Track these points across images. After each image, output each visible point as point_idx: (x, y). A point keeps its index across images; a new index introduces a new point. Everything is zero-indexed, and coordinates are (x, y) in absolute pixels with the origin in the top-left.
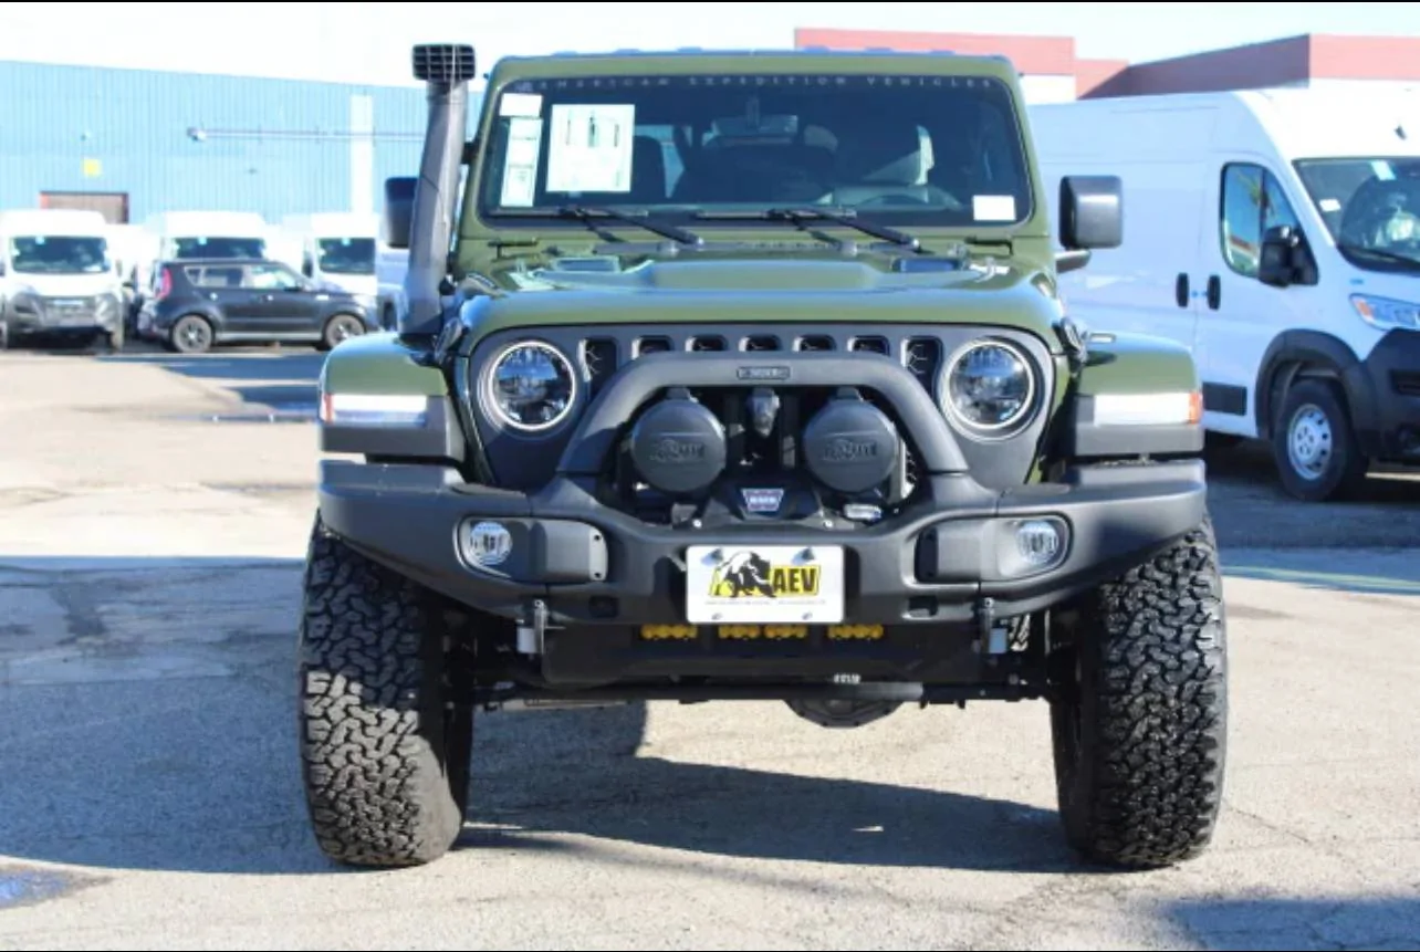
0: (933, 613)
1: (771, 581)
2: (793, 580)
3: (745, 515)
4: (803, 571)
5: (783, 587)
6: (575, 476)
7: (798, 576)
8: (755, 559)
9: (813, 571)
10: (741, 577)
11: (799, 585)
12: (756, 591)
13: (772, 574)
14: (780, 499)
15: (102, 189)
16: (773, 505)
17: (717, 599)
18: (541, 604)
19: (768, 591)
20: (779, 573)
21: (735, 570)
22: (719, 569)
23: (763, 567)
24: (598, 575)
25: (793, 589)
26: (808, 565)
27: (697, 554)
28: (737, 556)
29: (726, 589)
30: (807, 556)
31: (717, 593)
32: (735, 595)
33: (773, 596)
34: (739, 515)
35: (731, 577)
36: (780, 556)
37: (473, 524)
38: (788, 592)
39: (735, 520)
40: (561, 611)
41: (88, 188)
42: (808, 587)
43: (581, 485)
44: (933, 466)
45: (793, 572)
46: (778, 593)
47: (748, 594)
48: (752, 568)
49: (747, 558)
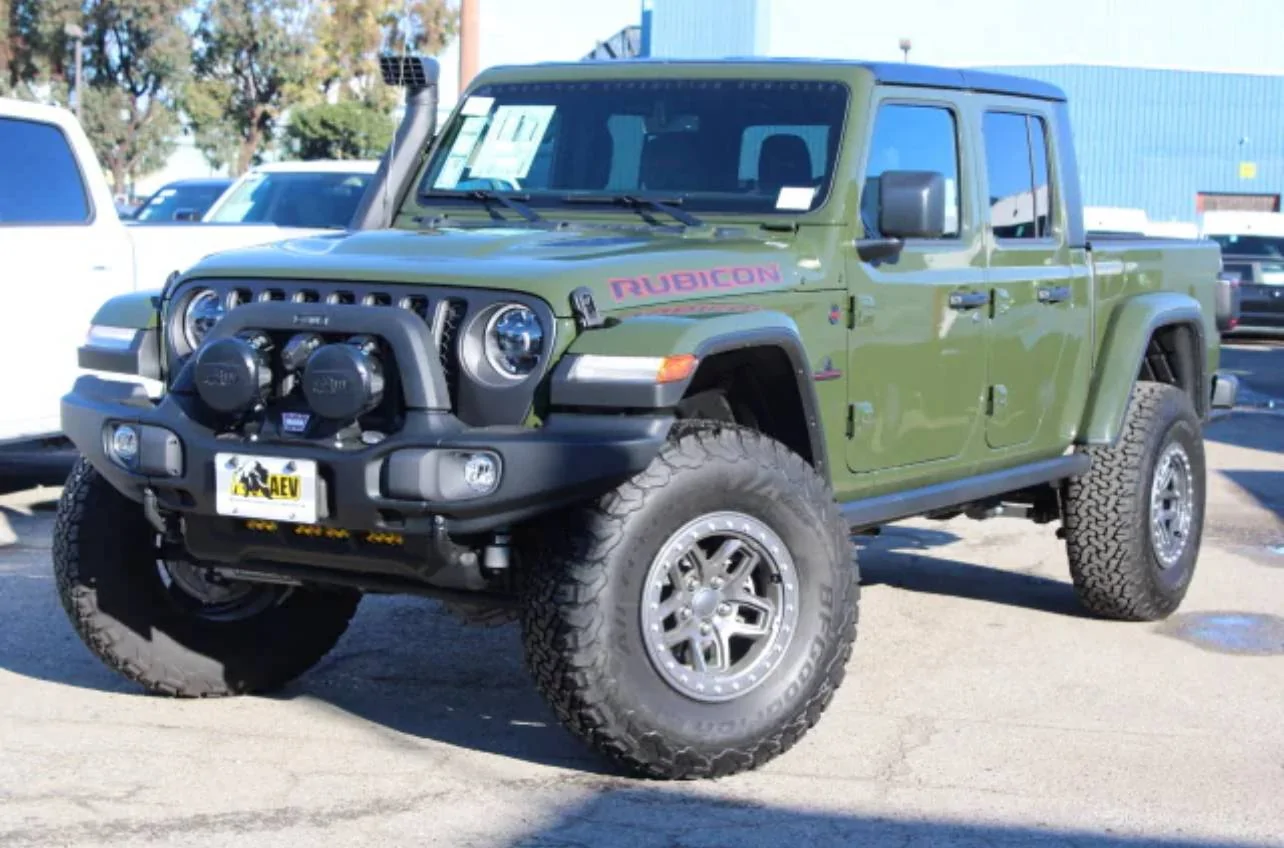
0: (404, 524)
1: (268, 485)
2: (283, 486)
3: (282, 432)
4: (290, 480)
5: (276, 491)
7: (287, 483)
8: (258, 467)
9: (296, 481)
10: (250, 480)
11: (287, 490)
12: (260, 493)
13: (269, 480)
14: (306, 422)
15: (1257, 190)
16: (300, 427)
17: (236, 497)
18: (149, 492)
19: (267, 493)
20: (274, 479)
21: (247, 475)
22: (236, 473)
23: (264, 473)
24: (176, 471)
25: (284, 494)
26: (292, 475)
27: (221, 460)
28: (247, 463)
29: (241, 489)
30: (290, 468)
31: (236, 491)
32: (246, 495)
33: (271, 498)
34: (278, 432)
35: (244, 480)
36: (275, 466)
37: (115, 427)
38: (280, 496)
41: (1242, 189)
42: (294, 493)
44: (410, 403)
45: (283, 479)
46: (274, 496)
47: (255, 495)
48: (257, 474)
49: (254, 465)
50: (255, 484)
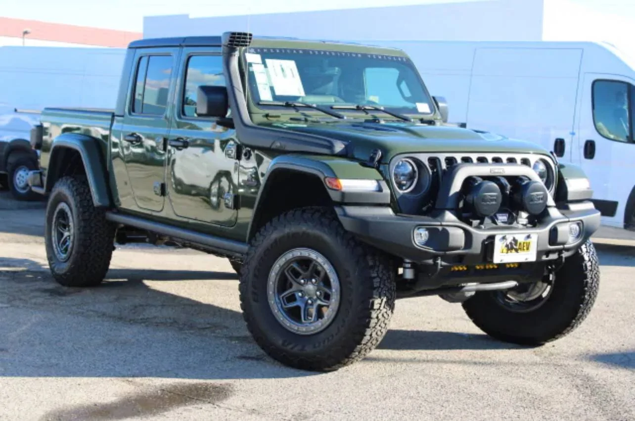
1: (517, 247)
3: (498, 223)
4: (527, 243)
5: (520, 249)
6: (451, 210)
7: (525, 245)
8: (514, 239)
9: (529, 243)
10: (510, 246)
11: (525, 248)
12: (513, 251)
13: (518, 244)
14: (507, 217)
17: (502, 254)
18: (440, 259)
19: (517, 250)
20: (520, 244)
21: (508, 243)
23: (516, 242)
24: (462, 246)
25: (524, 250)
26: (528, 241)
27: (498, 237)
28: (509, 237)
29: (505, 250)
30: (528, 237)
31: (502, 252)
32: (507, 253)
34: (496, 223)
35: (507, 246)
36: (521, 237)
37: (419, 229)
38: (522, 251)
39: (494, 225)
40: (444, 261)
42: (528, 249)
43: (452, 213)
45: (524, 243)
46: (519, 251)
47: (511, 252)
48: (513, 242)
49: (512, 238)
50: (512, 247)
